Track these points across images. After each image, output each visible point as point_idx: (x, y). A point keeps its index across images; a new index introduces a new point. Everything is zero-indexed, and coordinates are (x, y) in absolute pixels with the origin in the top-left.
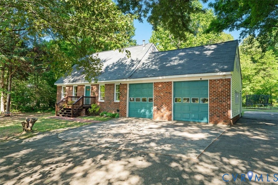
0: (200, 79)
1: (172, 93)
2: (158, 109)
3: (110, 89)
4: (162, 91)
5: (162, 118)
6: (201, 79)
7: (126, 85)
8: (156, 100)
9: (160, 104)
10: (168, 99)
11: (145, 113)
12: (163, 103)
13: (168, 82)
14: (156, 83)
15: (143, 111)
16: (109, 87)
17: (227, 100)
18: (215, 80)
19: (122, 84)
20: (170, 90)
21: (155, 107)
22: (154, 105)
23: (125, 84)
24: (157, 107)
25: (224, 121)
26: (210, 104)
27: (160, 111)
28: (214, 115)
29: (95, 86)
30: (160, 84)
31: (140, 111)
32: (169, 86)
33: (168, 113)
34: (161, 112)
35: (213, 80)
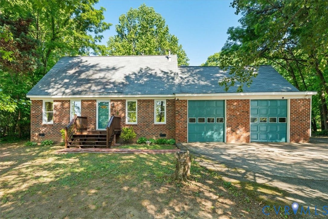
0: (281, 98)
1: (249, 112)
2: (233, 131)
3: (147, 107)
4: (237, 109)
5: (237, 141)
6: (283, 98)
7: (186, 101)
8: (229, 120)
9: (235, 125)
10: (246, 118)
11: (211, 136)
12: (238, 124)
13: (245, 100)
14: (230, 100)
15: (209, 133)
16: (145, 104)
17: (306, 119)
18: (296, 100)
19: (180, 100)
20: (248, 109)
21: (229, 129)
22: (227, 126)
23: (183, 100)
24: (232, 129)
25: (304, 139)
26: (291, 123)
27: (235, 133)
28: (294, 134)
29: (119, 102)
30: (236, 102)
31: (205, 134)
32: (246, 104)
33: (245, 135)
34: (237, 134)
35: (295, 100)
